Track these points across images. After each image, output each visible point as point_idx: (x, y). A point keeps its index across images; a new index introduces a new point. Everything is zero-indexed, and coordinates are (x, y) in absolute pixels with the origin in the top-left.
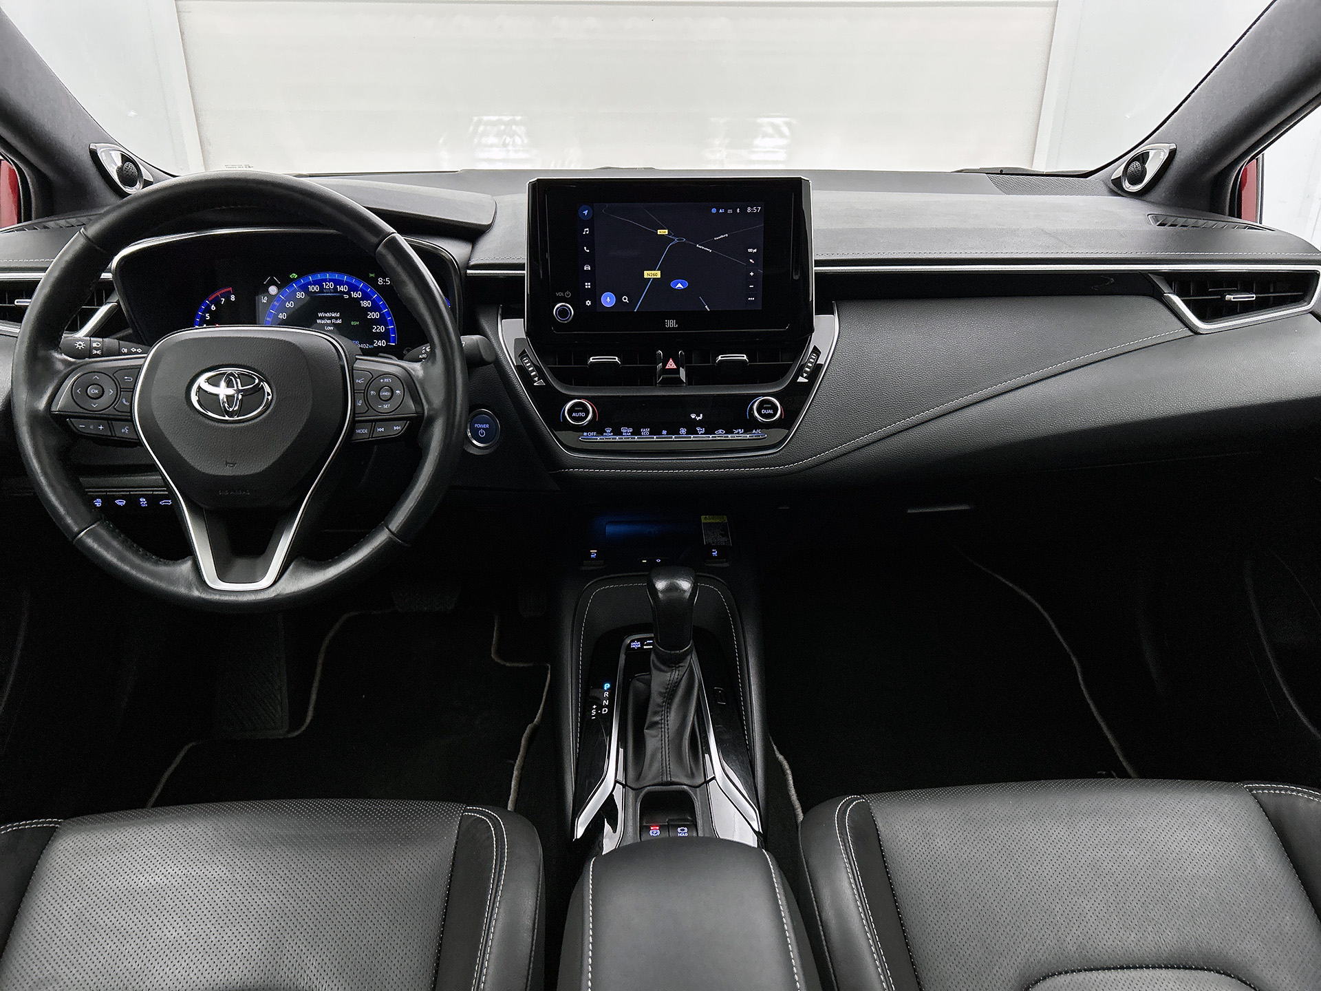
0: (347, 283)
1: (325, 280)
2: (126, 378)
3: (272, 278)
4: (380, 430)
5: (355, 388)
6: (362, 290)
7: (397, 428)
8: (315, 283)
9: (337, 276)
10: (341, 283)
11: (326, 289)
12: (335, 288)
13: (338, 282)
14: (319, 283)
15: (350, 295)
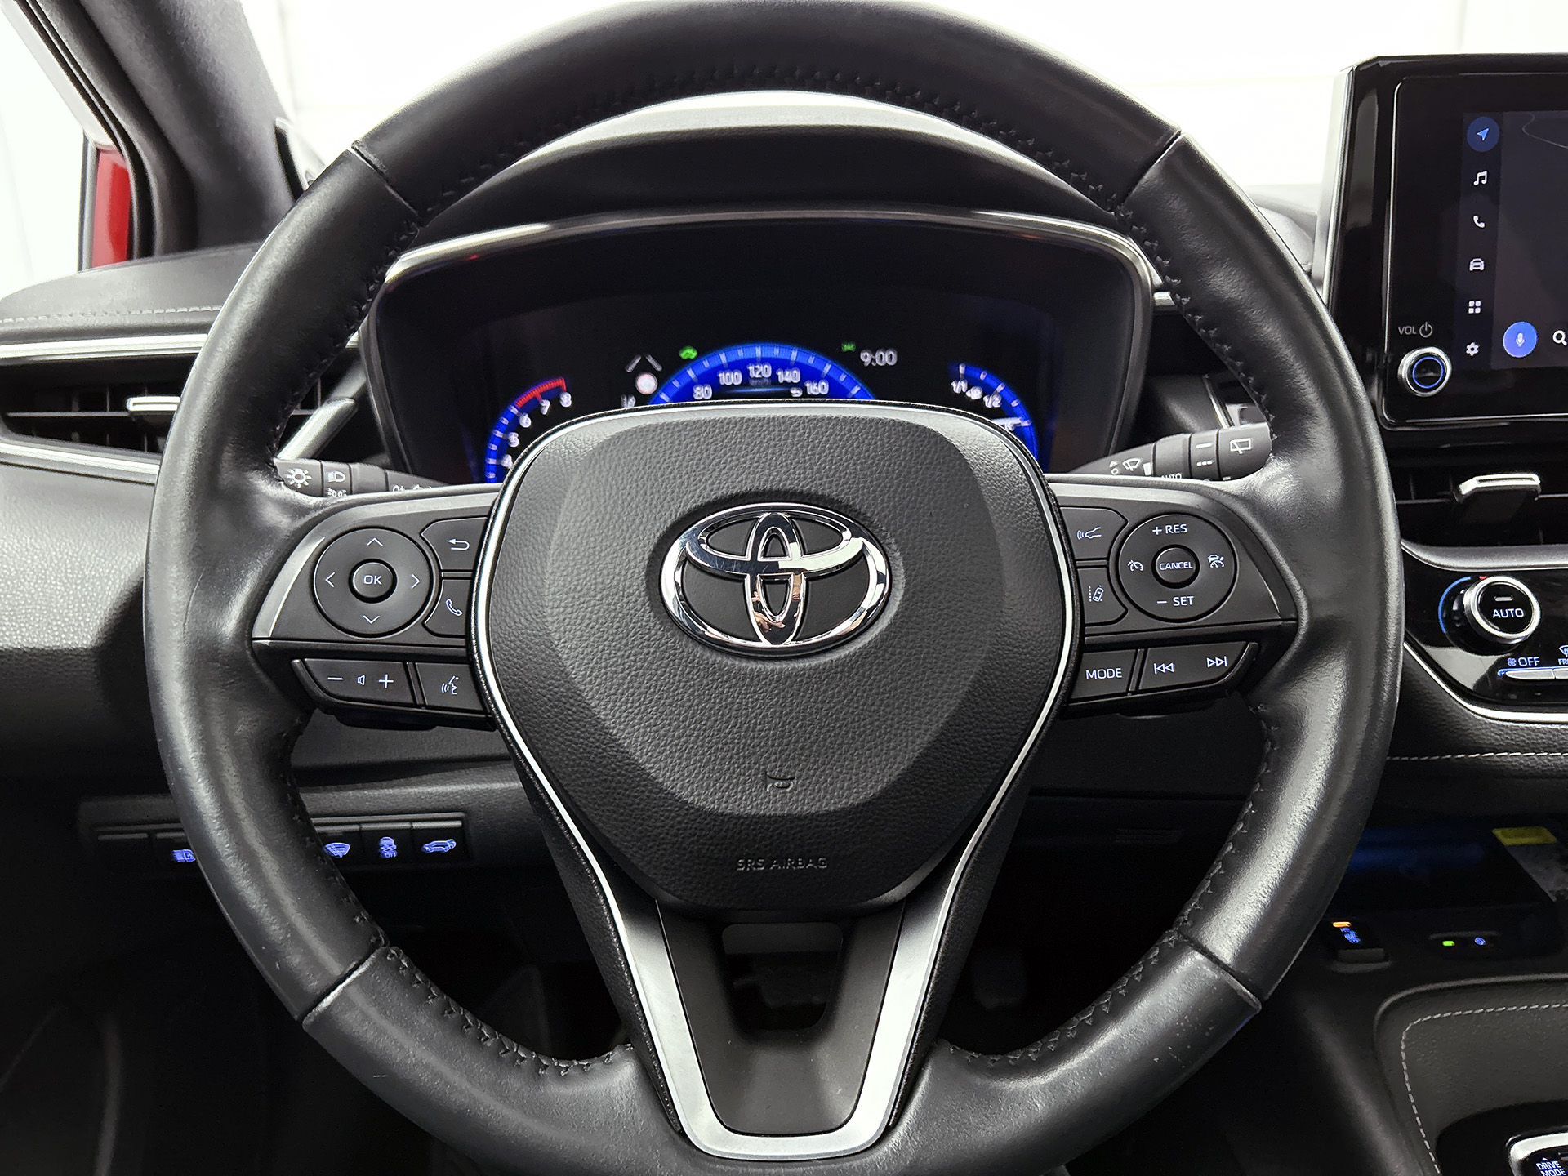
0: (798, 365)
1: (754, 361)
2: (453, 541)
3: (644, 361)
4: (1163, 668)
5: (1076, 558)
6: (828, 378)
7: (1217, 662)
8: (732, 366)
9: (776, 352)
10: (784, 365)
11: (755, 378)
12: (774, 377)
13: (779, 364)
14: (741, 366)
15: (804, 389)
